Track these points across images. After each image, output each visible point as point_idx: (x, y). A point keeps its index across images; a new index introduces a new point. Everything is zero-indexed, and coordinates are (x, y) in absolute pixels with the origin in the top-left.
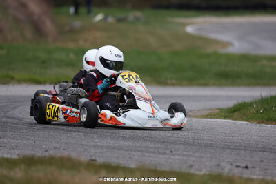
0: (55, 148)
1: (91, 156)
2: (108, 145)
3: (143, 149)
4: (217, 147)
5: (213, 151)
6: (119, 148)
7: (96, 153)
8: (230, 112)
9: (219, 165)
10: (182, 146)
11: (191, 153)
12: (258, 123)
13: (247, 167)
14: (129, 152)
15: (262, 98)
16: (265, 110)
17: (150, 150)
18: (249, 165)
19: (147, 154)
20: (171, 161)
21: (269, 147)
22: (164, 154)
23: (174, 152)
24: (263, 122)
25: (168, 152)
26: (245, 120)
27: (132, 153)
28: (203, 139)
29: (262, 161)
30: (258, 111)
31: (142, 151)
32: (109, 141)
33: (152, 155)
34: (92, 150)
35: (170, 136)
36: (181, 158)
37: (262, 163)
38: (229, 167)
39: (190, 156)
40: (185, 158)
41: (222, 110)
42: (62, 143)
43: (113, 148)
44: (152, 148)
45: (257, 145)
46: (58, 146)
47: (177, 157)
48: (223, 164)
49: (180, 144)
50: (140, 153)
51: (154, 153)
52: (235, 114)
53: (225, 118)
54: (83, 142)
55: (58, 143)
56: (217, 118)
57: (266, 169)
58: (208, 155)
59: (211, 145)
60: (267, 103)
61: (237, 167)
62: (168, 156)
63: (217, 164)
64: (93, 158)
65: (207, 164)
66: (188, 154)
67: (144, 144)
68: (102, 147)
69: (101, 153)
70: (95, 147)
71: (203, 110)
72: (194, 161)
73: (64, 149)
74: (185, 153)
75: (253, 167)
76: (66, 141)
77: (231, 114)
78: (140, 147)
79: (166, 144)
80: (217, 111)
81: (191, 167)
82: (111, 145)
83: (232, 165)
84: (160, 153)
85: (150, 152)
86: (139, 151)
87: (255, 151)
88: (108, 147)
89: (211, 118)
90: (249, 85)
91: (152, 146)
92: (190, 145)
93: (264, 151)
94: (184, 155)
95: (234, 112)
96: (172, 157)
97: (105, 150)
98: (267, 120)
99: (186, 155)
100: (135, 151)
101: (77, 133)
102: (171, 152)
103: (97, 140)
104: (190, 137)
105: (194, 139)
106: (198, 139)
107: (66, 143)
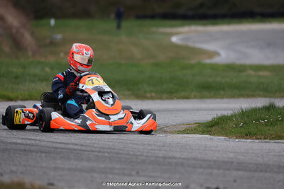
0: (12, 172)
3: (108, 170)
4: (188, 166)
5: (183, 171)
6: (82, 171)
7: (55, 176)
8: (208, 127)
10: (151, 166)
11: (158, 174)
12: (237, 138)
13: (217, 188)
14: (92, 174)
15: (242, 111)
16: (245, 123)
18: (221, 186)
19: (111, 176)
22: (130, 175)
23: (141, 173)
24: (242, 137)
25: (134, 173)
26: (222, 135)
27: (95, 175)
28: (175, 158)
29: (235, 181)
30: (237, 125)
31: (105, 173)
32: (72, 162)
34: (52, 173)
35: (140, 155)
38: (198, 188)
41: (200, 124)
43: (75, 170)
44: (117, 169)
45: (232, 163)
46: (14, 169)
48: (192, 186)
49: (149, 164)
50: (103, 176)
51: (118, 174)
52: (214, 128)
53: (203, 133)
54: (44, 165)
55: (16, 165)
56: (194, 133)
59: (182, 164)
60: (248, 116)
61: (207, 188)
64: (51, 181)
66: (155, 174)
67: (110, 165)
68: (63, 169)
69: (60, 176)
70: (56, 169)
71: (180, 125)
73: (22, 173)
74: (152, 174)
75: (225, 188)
76: (25, 163)
77: (209, 129)
78: (105, 168)
79: (133, 164)
80: (194, 126)
82: (74, 166)
83: (201, 186)
84: (124, 175)
85: (115, 174)
86: (102, 173)
87: (229, 169)
88: (69, 169)
89: (187, 133)
90: (233, 97)
91: (118, 166)
92: (160, 164)
93: (238, 170)
94: (150, 177)
95: (212, 126)
96: (138, 178)
97: (66, 172)
98: (247, 135)
100: (98, 173)
101: (39, 154)
102: (138, 173)
103: (59, 162)
104: (161, 155)
105: (164, 158)
106: (170, 158)
107: (25, 166)
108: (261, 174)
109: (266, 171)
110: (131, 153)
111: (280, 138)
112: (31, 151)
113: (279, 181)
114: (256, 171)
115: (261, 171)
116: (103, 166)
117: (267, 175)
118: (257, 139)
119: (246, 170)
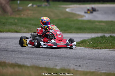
1: (15, 61)
2: (24, 57)
3: (38, 59)
4: (69, 58)
5: (67, 59)
6: (28, 58)
7: (18, 60)
8: (78, 44)
9: (68, 65)
10: (55, 57)
11: (58, 60)
12: (89, 48)
13: (80, 66)
14: (32, 60)
15: (92, 38)
17: (41, 59)
18: (81, 65)
19: (39, 61)
20: (48, 63)
21: (91, 58)
22: (47, 60)
23: (51, 60)
24: (91, 48)
25: (48, 60)
27: (33, 60)
28: (64, 55)
29: (87, 63)
30: (90, 43)
31: (37, 59)
32: (24, 55)
33: (41, 61)
34: (17, 59)
36: (53, 62)
37: (87, 64)
38: (73, 66)
39: (57, 61)
40: (55, 62)
42: (5, 56)
43: (26, 58)
44: (42, 58)
45: (86, 57)
46: (2, 57)
47: (51, 62)
48: (70, 65)
49: (54, 56)
50: (36, 60)
51: (42, 60)
52: (81, 44)
54: (14, 56)
55: (3, 56)
57: (88, 67)
58: (65, 61)
59: (67, 57)
60: (94, 40)
61: (76, 66)
62: (48, 61)
63: (68, 64)
64: (16, 62)
65: (64, 64)
66: (56, 60)
67: (39, 57)
68: (21, 58)
69: (20, 60)
70: (18, 58)
72: (58, 63)
73: (5, 59)
74: (55, 60)
75: (83, 66)
76: (6, 55)
78: (37, 58)
79: (48, 56)
81: (57, 66)
82: (25, 57)
83: (74, 65)
84: (44, 60)
85: (41, 60)
86: (36, 59)
87: (85, 59)
88: (23, 58)
92: (58, 57)
93: (88, 59)
94: (55, 61)
96: (50, 62)
97: (22, 59)
98: (93, 47)
99: (56, 61)
100: (34, 59)
101: (12, 52)
102: (50, 60)
103: (19, 55)
104: (59, 54)
105: (60, 55)
106: (62, 55)
107: (6, 56)
108: (97, 61)
109: (99, 60)
110: (47, 52)
111: (106, 48)
112: (9, 51)
113: (103, 64)
114: (95, 60)
115: (97, 60)
116: (36, 57)
117: (99, 61)
118: (97, 49)
119: (91, 60)
